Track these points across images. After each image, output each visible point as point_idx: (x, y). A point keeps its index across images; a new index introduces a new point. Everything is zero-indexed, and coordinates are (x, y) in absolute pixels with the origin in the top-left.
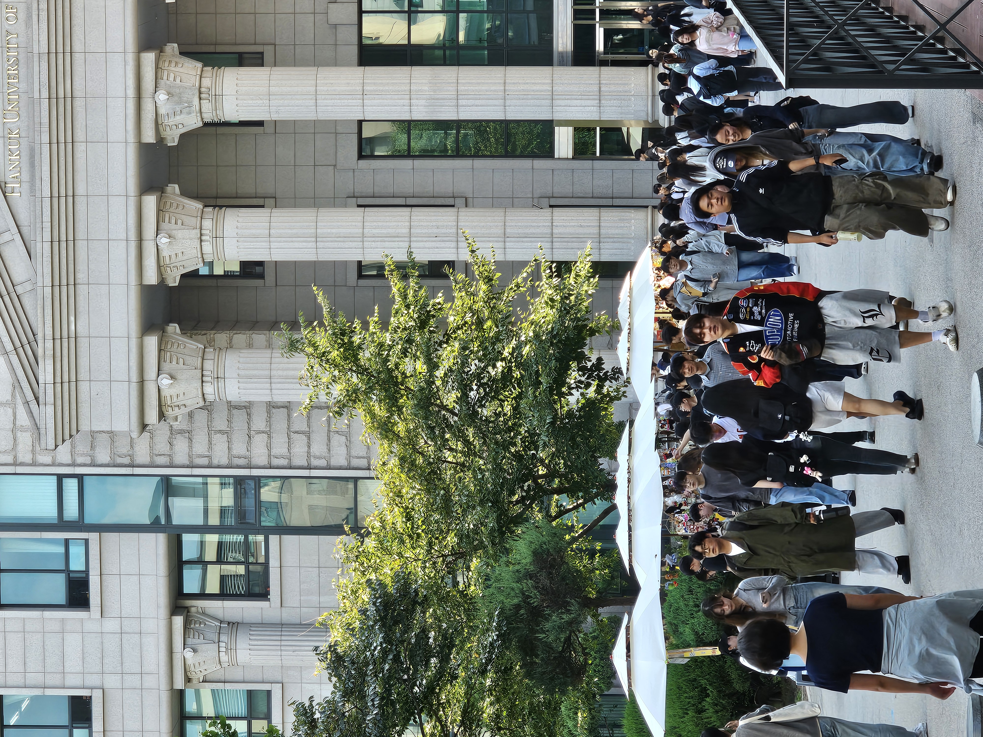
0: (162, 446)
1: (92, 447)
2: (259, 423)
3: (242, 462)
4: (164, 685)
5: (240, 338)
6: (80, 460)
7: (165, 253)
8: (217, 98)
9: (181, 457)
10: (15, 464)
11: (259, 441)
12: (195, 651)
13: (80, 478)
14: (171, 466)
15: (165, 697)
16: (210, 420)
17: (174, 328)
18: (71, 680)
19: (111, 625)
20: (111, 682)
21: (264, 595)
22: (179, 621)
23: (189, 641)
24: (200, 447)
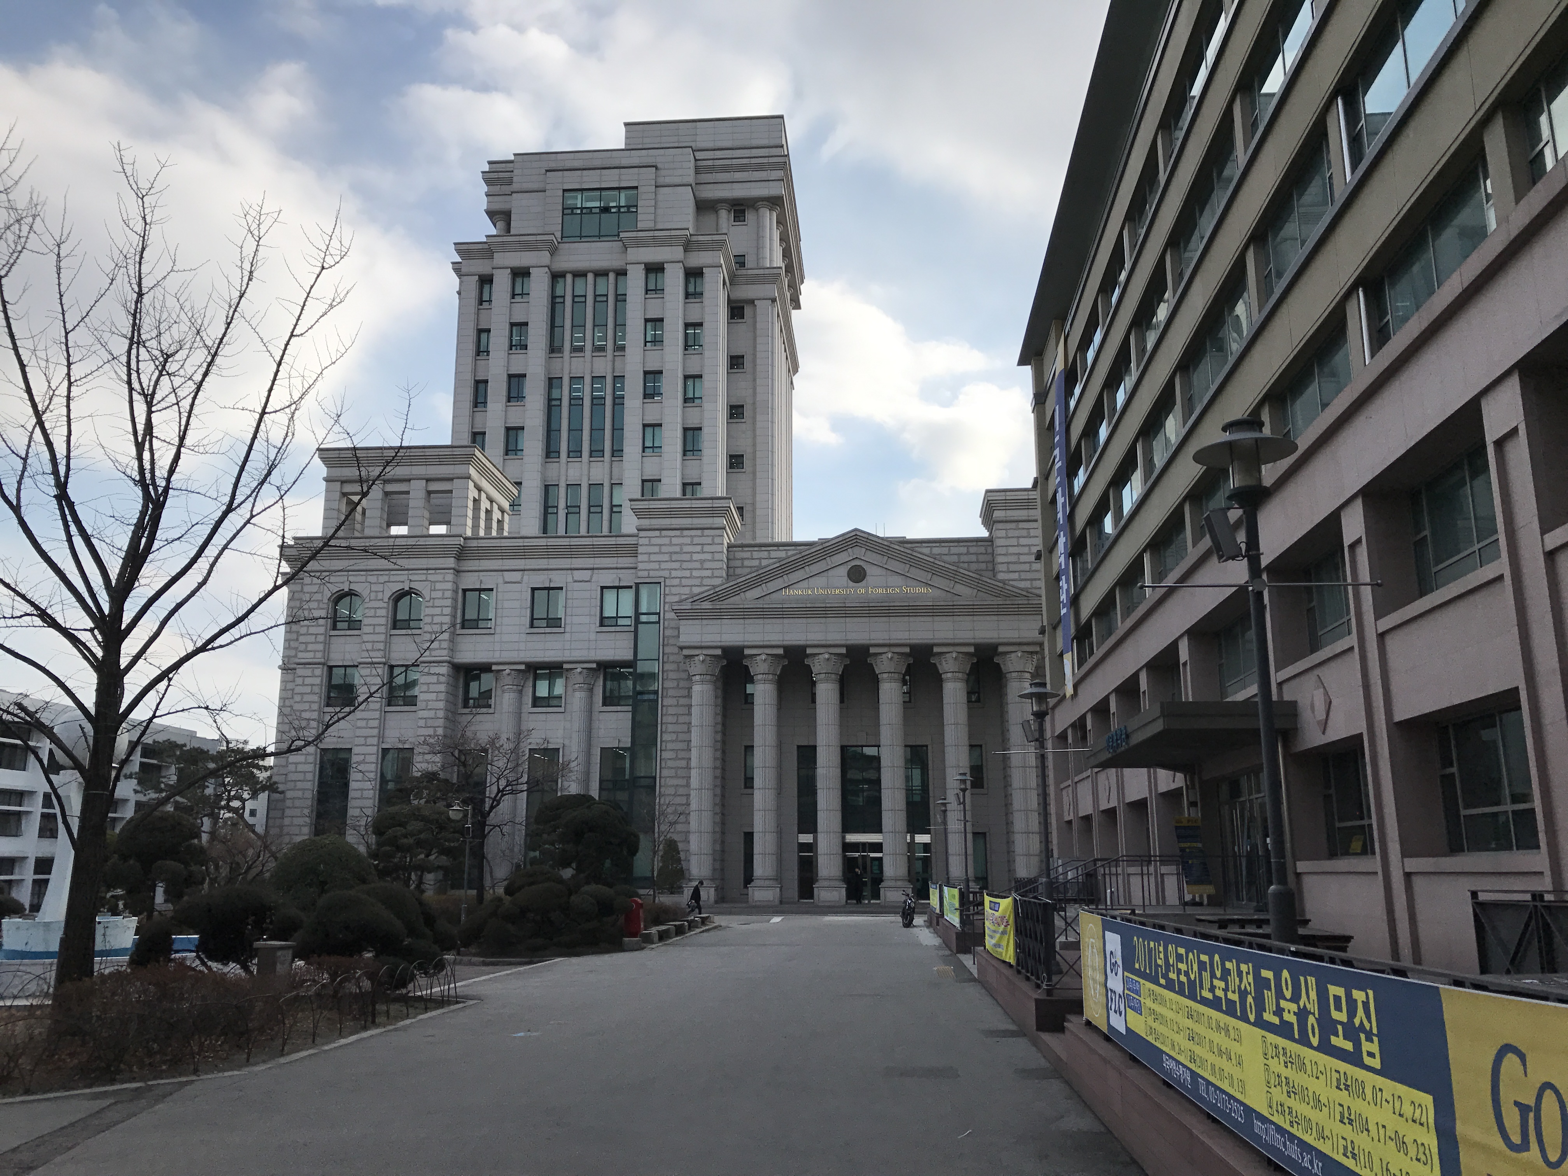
0: (672, 658)
1: (672, 628)
2: (682, 701)
3: (665, 694)
4: (565, 659)
5: (720, 692)
6: (666, 623)
7: (758, 658)
8: (825, 680)
9: (667, 667)
10: (665, 594)
11: (673, 701)
12: (580, 673)
13: (659, 622)
14: (663, 662)
15: (560, 659)
16: (683, 679)
17: (725, 662)
18: (568, 618)
19: (593, 636)
20: (567, 636)
21: (605, 704)
22: (594, 666)
23: (585, 671)
24: (672, 675)
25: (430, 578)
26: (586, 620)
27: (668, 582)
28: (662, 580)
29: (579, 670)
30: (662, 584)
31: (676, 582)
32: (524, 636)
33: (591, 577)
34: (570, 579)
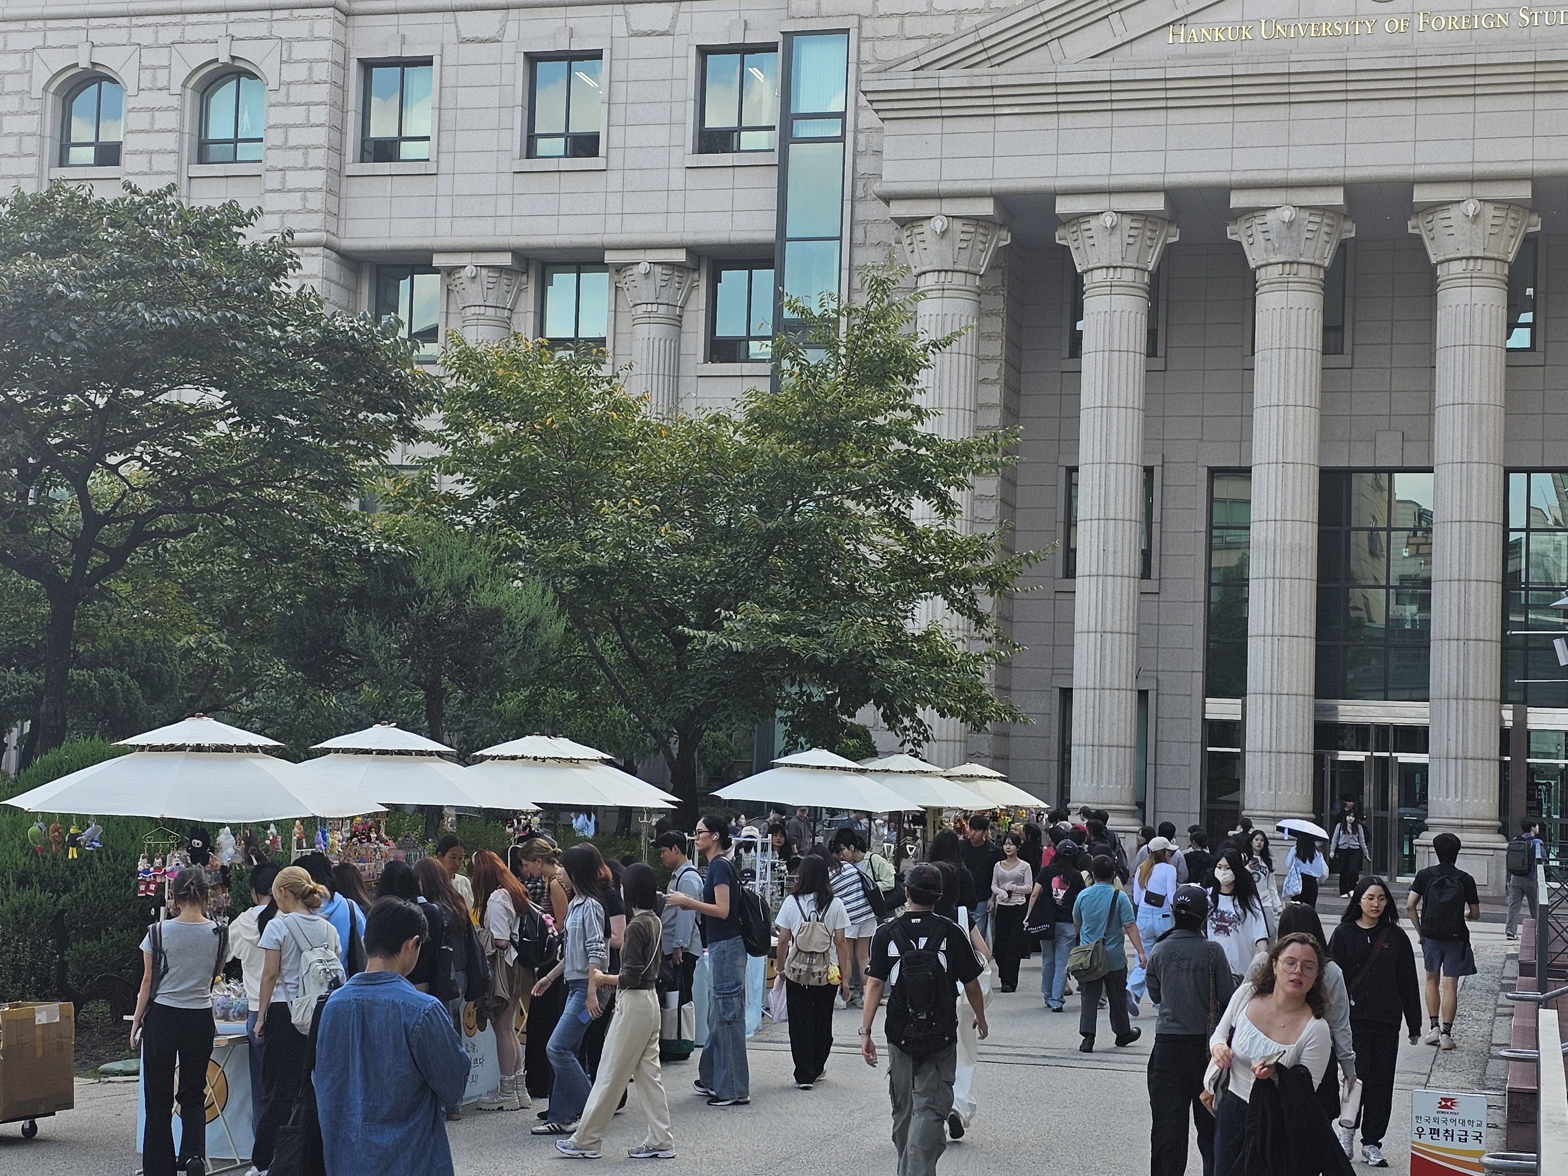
0: (877, 233)
4: (609, 239)
6: (862, 138)
8: (1284, 283)
10: (859, 63)
12: (649, 274)
13: (842, 139)
15: (596, 240)
18: (617, 133)
19: (677, 179)
20: (614, 178)
21: (711, 356)
22: (681, 257)
23: (658, 269)
25: (281, 29)
26: (660, 135)
27: (867, 32)
28: (850, 23)
29: (643, 268)
30: (853, 34)
31: (890, 27)
32: (507, 179)
33: (675, 18)
34: (620, 29)
